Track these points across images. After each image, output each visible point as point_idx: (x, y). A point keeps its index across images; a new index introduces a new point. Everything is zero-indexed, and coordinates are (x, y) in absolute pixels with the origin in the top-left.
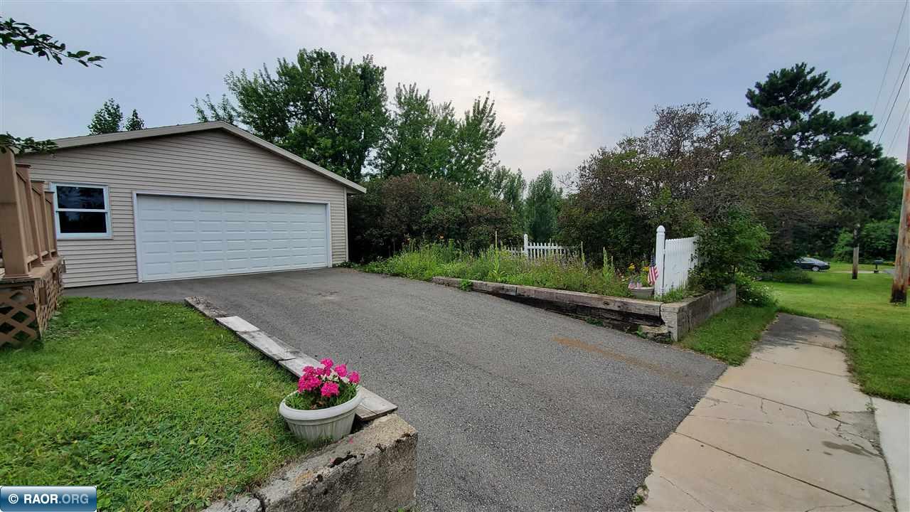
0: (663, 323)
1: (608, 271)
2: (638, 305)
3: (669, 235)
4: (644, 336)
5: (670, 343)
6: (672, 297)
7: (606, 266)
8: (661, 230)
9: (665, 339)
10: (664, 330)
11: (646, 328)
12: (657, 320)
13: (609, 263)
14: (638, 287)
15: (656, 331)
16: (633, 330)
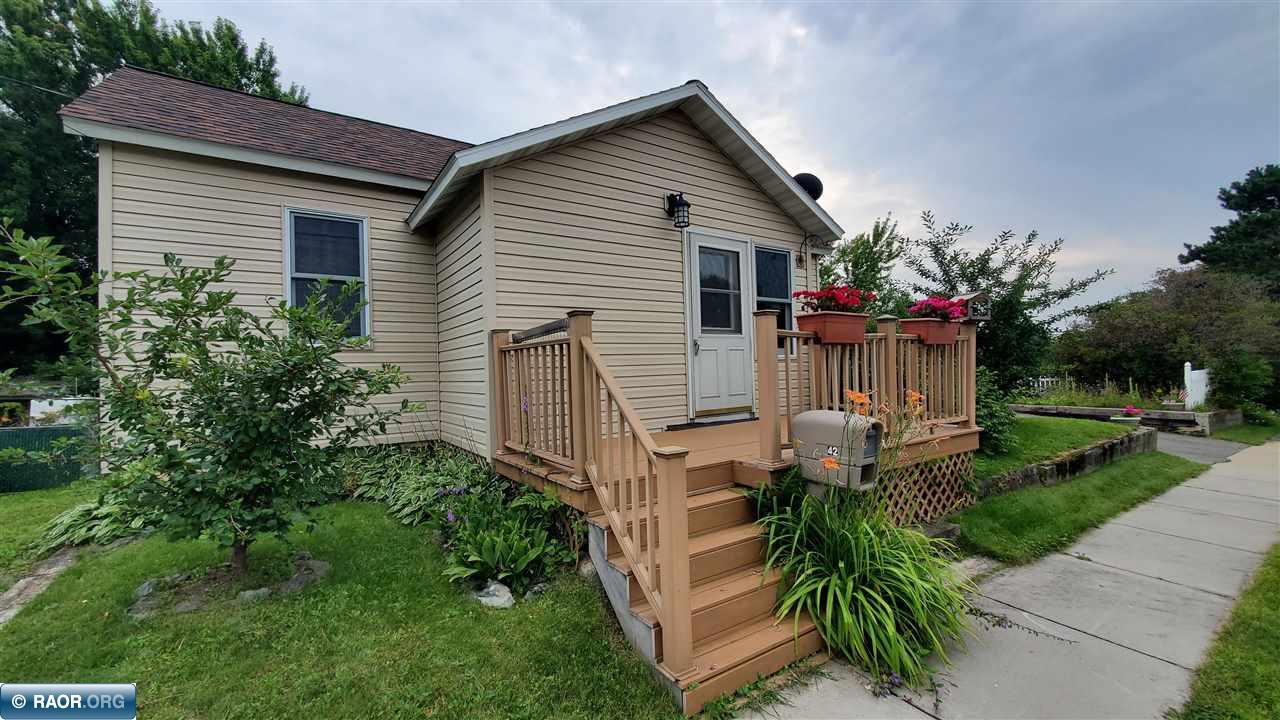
0: (1197, 424)
1: (1134, 395)
2: (1173, 414)
3: (1194, 368)
4: (1183, 433)
5: (1205, 436)
6: (1198, 409)
7: (1131, 391)
8: (1188, 365)
9: (1201, 434)
10: (1199, 428)
11: (1183, 429)
12: (1192, 423)
13: (1134, 389)
14: (1173, 403)
15: (1192, 429)
16: (1174, 430)
